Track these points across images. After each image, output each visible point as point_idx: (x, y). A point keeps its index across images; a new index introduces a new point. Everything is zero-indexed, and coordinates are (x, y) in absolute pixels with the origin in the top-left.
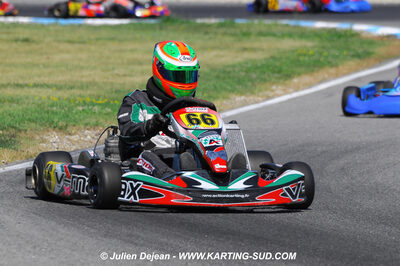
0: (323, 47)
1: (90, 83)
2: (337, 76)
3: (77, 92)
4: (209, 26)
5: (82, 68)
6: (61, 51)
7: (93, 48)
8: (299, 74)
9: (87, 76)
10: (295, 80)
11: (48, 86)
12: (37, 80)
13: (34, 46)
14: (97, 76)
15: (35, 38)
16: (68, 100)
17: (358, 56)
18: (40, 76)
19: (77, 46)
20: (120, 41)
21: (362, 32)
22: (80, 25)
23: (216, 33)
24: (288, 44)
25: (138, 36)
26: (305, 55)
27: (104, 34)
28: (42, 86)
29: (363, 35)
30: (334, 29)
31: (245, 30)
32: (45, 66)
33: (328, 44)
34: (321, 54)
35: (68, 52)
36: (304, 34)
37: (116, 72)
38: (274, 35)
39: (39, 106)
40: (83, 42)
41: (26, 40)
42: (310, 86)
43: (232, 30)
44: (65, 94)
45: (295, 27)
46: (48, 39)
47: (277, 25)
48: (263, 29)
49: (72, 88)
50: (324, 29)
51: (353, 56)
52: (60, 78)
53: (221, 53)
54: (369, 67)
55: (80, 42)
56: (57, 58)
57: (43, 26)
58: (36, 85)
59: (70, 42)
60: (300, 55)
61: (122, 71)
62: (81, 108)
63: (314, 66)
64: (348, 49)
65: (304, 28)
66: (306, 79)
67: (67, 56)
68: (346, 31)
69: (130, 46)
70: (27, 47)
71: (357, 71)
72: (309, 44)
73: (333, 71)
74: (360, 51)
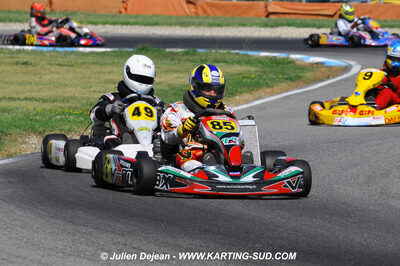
0: (264, 72)
1: (71, 98)
2: (272, 94)
3: (58, 104)
4: (176, 54)
5: (67, 85)
6: (52, 72)
7: (78, 70)
8: (241, 93)
9: (69, 92)
10: (237, 97)
11: (36, 100)
12: (28, 95)
13: (31, 68)
14: (77, 92)
15: (33, 61)
16: (51, 111)
17: (291, 79)
18: (30, 92)
19: (66, 68)
20: (101, 65)
21: (297, 59)
22: (72, 52)
23: (179, 60)
24: (236, 69)
25: (116, 61)
26: (248, 78)
27: (90, 59)
28: (32, 99)
29: (298, 62)
30: (275, 57)
31: (203, 58)
32: (36, 84)
33: (268, 70)
34: (261, 77)
35: (58, 73)
36: (250, 61)
37: (93, 88)
38: (226, 62)
39: (25, 115)
40: (72, 66)
41: (25, 63)
42: (248, 102)
43: (194, 58)
44: (48, 106)
45: (243, 55)
46: (43, 63)
47: (229, 53)
48: (218, 57)
49: (55, 101)
50: (266, 57)
51: (287, 79)
52: (46, 94)
53: (181, 75)
54: (297, 88)
55: (68, 66)
56: (48, 77)
57: (42, 52)
58: (26, 99)
59: (60, 65)
60: (244, 77)
61: (98, 88)
62: (59, 117)
63: (255, 86)
64: (283, 74)
65: (251, 56)
66: (246, 96)
67: (56, 76)
68: (284, 59)
69: (109, 69)
70: (24, 69)
71: (287, 91)
72: (253, 69)
73: (268, 90)
74: (293, 75)
